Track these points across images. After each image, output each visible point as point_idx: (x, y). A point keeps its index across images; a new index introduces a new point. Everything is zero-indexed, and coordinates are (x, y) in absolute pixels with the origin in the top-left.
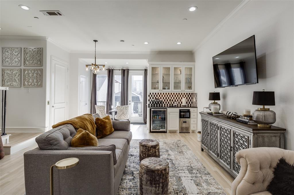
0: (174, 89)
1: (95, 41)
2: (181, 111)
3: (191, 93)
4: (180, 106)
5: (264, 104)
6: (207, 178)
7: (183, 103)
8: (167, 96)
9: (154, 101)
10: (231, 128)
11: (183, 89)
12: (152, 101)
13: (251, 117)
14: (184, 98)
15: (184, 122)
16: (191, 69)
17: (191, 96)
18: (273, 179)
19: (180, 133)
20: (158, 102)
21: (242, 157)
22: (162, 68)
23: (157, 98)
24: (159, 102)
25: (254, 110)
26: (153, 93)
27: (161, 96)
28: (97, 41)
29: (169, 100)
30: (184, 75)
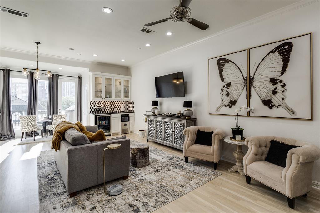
0: (115, 98)
1: (38, 43)
2: (122, 116)
3: (127, 101)
4: (119, 112)
5: (188, 107)
6: (162, 152)
7: (121, 109)
8: (108, 103)
9: (96, 108)
10: (172, 121)
11: (122, 98)
12: (93, 108)
13: (183, 114)
14: (122, 105)
15: (125, 125)
16: (128, 81)
17: (127, 103)
18: (196, 138)
19: (121, 134)
20: (99, 109)
21: (187, 131)
22: (105, 79)
23: (98, 105)
24: (101, 110)
25: (184, 110)
26: (94, 101)
27: (102, 104)
28: (40, 43)
29: (109, 107)
30: (123, 86)
